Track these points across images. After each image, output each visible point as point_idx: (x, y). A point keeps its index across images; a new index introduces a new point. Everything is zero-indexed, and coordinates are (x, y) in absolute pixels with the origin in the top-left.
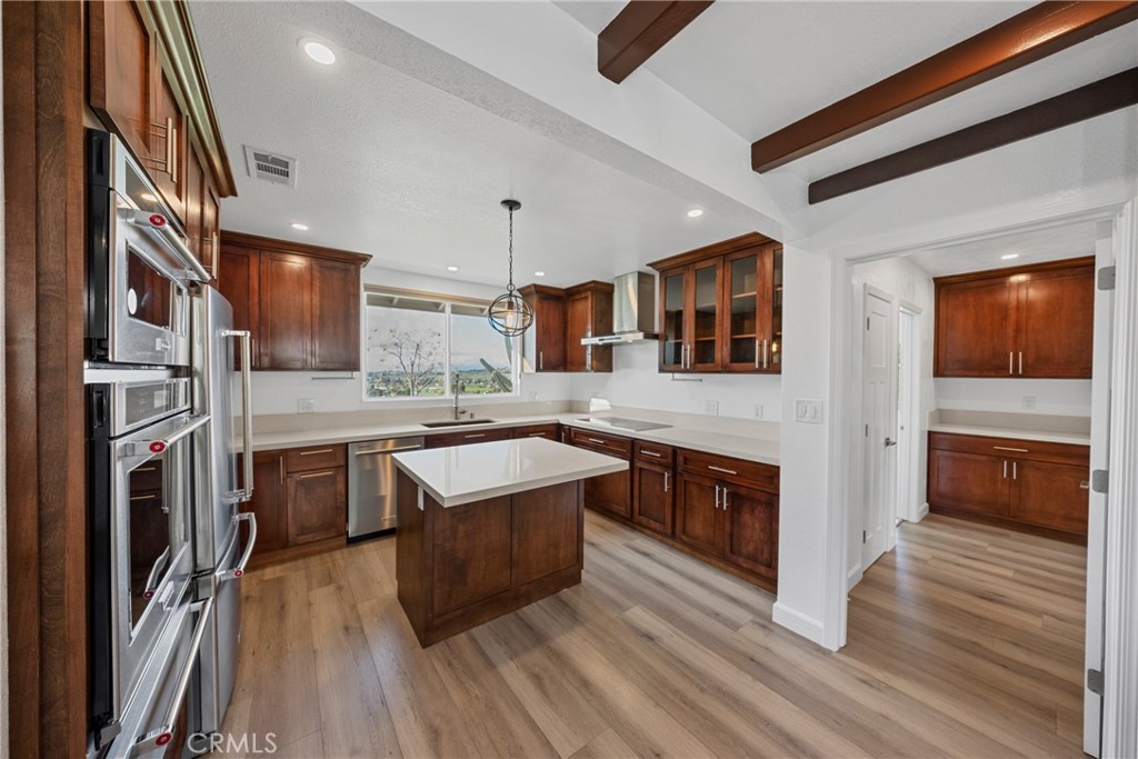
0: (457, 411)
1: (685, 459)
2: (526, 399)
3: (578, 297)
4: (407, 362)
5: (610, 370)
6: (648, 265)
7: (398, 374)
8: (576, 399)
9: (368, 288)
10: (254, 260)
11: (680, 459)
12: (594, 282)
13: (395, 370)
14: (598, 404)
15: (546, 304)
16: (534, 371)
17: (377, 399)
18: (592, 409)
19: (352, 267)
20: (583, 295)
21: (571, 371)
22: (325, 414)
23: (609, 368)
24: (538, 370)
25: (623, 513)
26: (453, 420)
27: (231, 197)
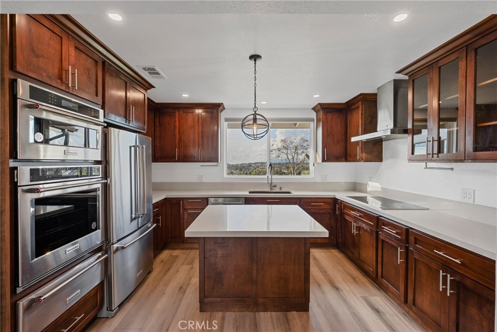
0: (272, 186)
1: (416, 239)
2: (319, 180)
3: (353, 107)
4: (290, 157)
5: (381, 160)
6: (397, 73)
7: (286, 163)
8: (359, 181)
9: (226, 120)
10: (177, 114)
11: (412, 239)
12: (361, 94)
13: (284, 162)
14: (373, 186)
15: (330, 116)
16: (321, 161)
17: (231, 176)
18: (369, 189)
19: (215, 111)
20: (356, 106)
21: (350, 161)
22: (208, 183)
23: (379, 159)
24: (323, 160)
25: (371, 273)
26: (269, 191)
27: (153, 89)
